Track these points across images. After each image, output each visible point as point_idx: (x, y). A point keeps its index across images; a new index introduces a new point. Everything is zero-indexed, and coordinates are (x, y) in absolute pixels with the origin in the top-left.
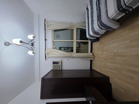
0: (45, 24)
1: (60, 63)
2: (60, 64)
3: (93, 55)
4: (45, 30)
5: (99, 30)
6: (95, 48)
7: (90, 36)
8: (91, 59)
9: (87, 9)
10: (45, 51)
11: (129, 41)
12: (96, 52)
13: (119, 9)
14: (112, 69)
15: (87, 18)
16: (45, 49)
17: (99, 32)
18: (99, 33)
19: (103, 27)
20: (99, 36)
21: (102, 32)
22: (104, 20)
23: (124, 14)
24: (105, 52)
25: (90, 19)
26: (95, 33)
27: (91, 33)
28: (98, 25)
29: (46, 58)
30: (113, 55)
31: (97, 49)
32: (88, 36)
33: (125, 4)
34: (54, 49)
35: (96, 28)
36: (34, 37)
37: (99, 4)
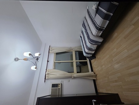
0: (49, 49)
1: (60, 85)
2: (60, 87)
3: (95, 74)
4: (49, 53)
5: (91, 46)
6: (94, 66)
7: (86, 53)
8: (94, 79)
9: (81, 37)
10: (46, 72)
11: (115, 49)
12: (96, 70)
13: (97, 29)
14: (116, 81)
15: (81, 42)
16: (46, 70)
17: (92, 47)
18: (92, 49)
19: (93, 42)
20: (93, 52)
21: (94, 47)
22: (92, 37)
23: (102, 32)
24: (104, 66)
25: (84, 42)
26: (90, 49)
27: (87, 51)
28: (89, 42)
29: (45, 80)
30: (110, 65)
31: (96, 67)
32: (85, 54)
33: (99, 26)
34: (55, 70)
35: (89, 45)
36: (40, 55)
37: (86, 31)
